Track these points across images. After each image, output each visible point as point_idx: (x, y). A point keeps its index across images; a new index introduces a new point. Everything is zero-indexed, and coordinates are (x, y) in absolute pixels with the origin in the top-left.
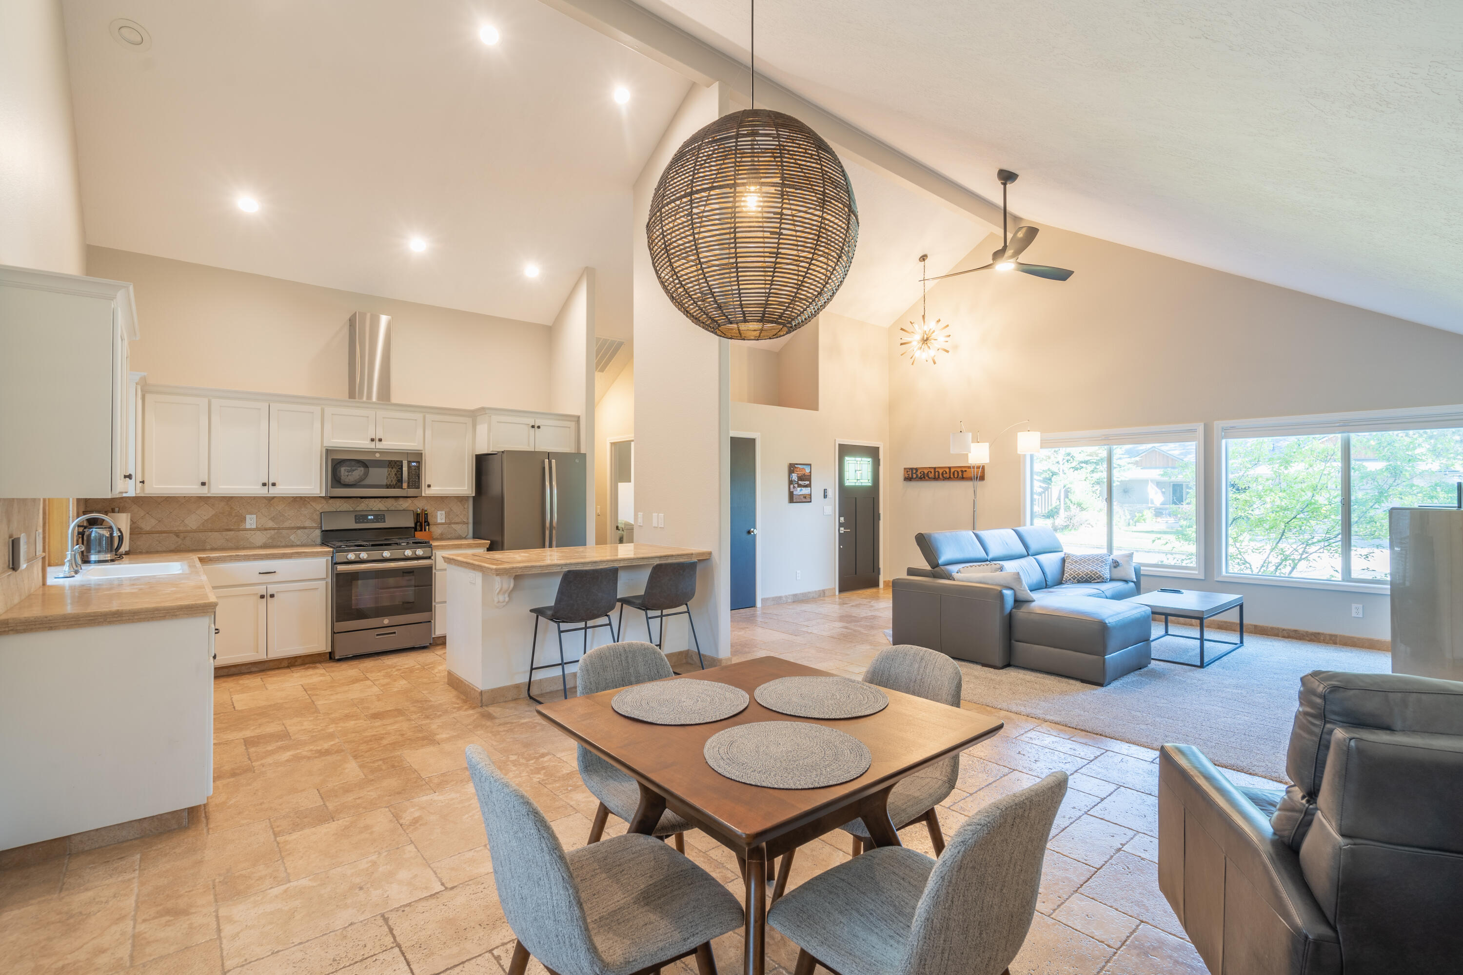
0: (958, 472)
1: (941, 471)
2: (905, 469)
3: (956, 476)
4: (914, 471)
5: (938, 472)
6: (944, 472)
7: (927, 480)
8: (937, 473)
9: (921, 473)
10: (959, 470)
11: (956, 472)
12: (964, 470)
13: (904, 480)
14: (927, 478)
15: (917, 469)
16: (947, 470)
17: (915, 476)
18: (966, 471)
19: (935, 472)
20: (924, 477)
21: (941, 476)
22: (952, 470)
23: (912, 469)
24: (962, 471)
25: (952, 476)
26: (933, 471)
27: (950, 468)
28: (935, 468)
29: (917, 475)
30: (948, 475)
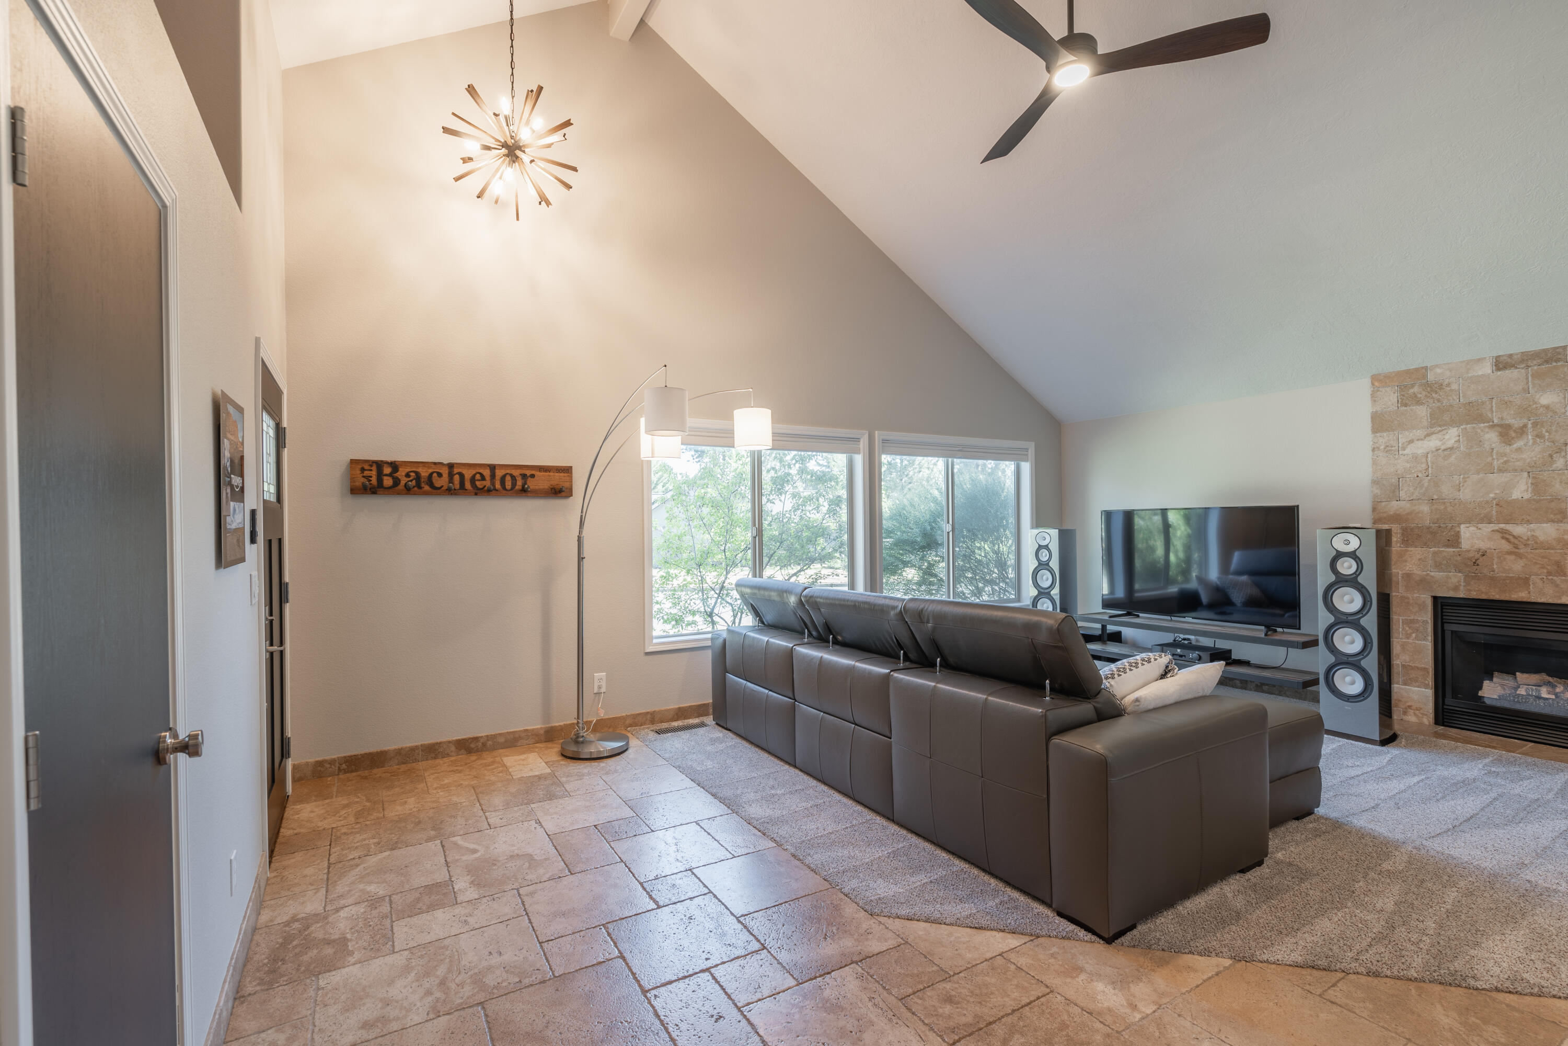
0: (513, 477)
1: (468, 474)
2: (353, 462)
3: (508, 485)
4: (387, 470)
5: (462, 476)
6: (478, 477)
7: (426, 494)
8: (457, 478)
9: (408, 475)
10: (516, 473)
11: (508, 478)
12: (528, 473)
13: (349, 492)
14: (427, 488)
15: (395, 466)
16: (487, 473)
17: (388, 482)
18: (533, 476)
19: (451, 476)
20: (419, 485)
21: (468, 485)
22: (499, 473)
23: (379, 465)
24: (524, 476)
25: (498, 486)
26: (445, 472)
27: (493, 468)
28: (451, 466)
29: (396, 482)
30: (487, 483)
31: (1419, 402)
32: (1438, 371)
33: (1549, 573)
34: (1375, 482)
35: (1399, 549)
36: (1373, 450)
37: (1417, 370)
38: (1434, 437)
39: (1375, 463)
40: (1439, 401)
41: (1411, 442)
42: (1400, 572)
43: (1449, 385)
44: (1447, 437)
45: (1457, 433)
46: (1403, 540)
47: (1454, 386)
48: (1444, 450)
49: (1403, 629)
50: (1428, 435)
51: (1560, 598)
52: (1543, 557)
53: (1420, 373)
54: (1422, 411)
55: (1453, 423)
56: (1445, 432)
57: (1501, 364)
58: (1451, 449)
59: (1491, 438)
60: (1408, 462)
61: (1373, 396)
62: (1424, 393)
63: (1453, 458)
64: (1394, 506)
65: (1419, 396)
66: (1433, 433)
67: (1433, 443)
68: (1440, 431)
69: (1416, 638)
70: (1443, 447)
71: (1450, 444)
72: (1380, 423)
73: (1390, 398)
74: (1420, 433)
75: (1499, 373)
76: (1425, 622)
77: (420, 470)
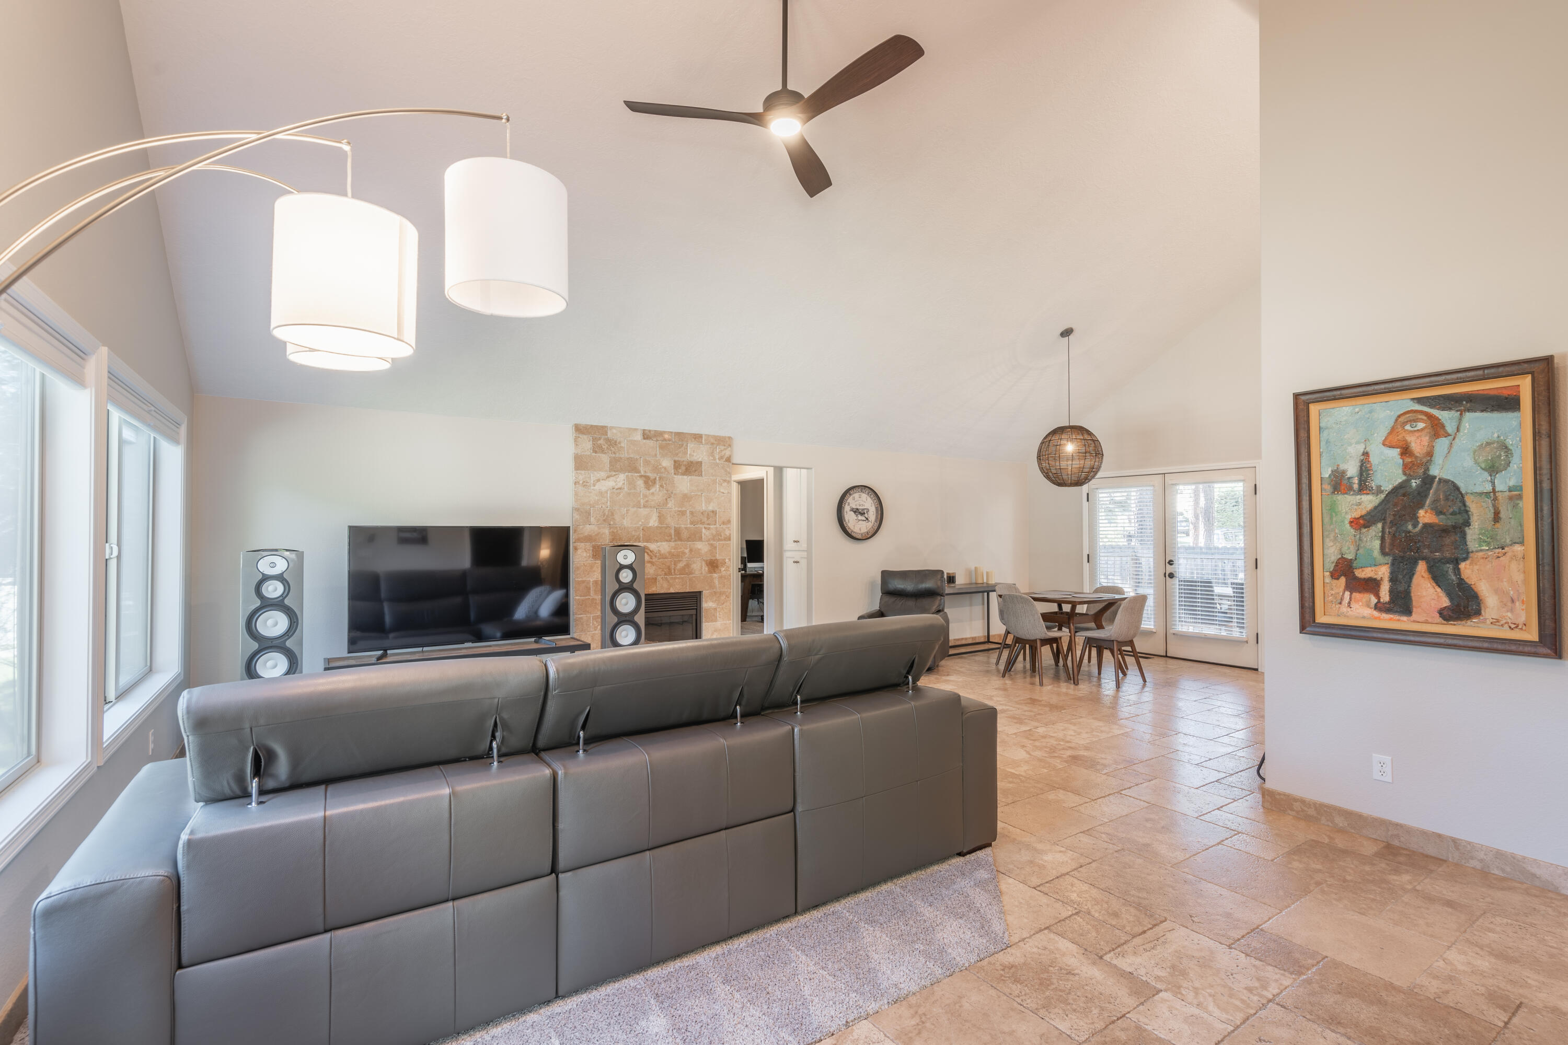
31: (603, 452)
32: (614, 431)
33: (665, 574)
34: (576, 509)
35: (590, 562)
36: (575, 483)
37: (602, 427)
38: (612, 478)
39: (576, 494)
40: (614, 453)
41: (599, 480)
42: (591, 580)
43: (620, 443)
44: (618, 480)
45: (623, 478)
46: (593, 555)
47: (623, 445)
48: (617, 489)
49: (593, 624)
50: (608, 477)
51: (669, 589)
52: (663, 564)
53: (602, 430)
54: (605, 459)
55: (622, 470)
56: (617, 476)
57: (647, 435)
58: (620, 489)
59: (640, 483)
60: (597, 496)
61: (576, 440)
62: (606, 445)
63: (621, 496)
64: (587, 529)
65: (604, 447)
66: (611, 476)
67: (610, 483)
68: (615, 475)
70: (616, 487)
71: (620, 485)
72: (580, 463)
73: (587, 444)
74: (603, 474)
75: (644, 441)
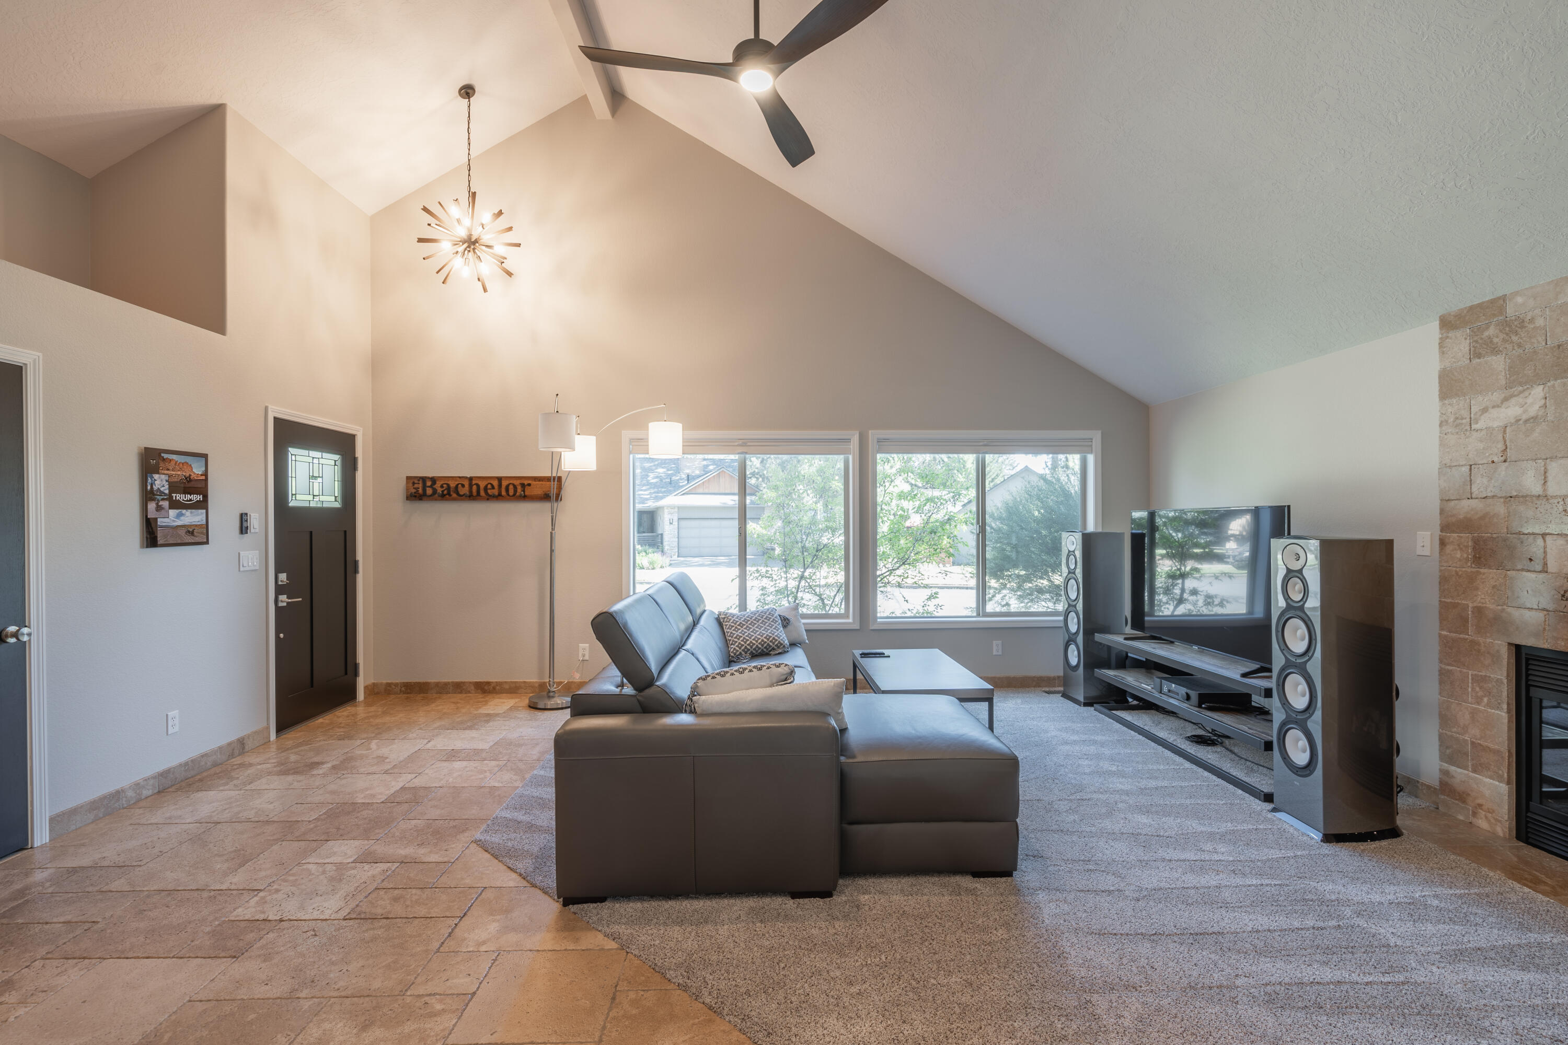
0: (515, 487)
1: (482, 484)
2: (408, 478)
3: (511, 492)
4: (429, 483)
5: (478, 486)
6: (489, 486)
7: (454, 499)
8: (475, 487)
9: (442, 486)
10: (517, 482)
11: (511, 487)
12: (526, 482)
13: (407, 500)
14: (454, 495)
15: (434, 480)
16: (495, 483)
17: (429, 491)
18: (529, 485)
19: (471, 486)
20: (449, 494)
21: (482, 493)
22: (504, 483)
23: (424, 479)
24: (523, 485)
25: (504, 493)
26: (466, 483)
27: (500, 479)
28: (471, 479)
29: (435, 491)
30: (496, 492)
31: (1495, 351)
32: (1520, 300)
34: (1443, 472)
35: (1469, 570)
36: (1441, 425)
37: (1493, 301)
38: (1513, 400)
39: (1442, 444)
40: (1520, 346)
41: (1485, 410)
42: (1471, 605)
43: (1532, 321)
44: (1530, 400)
45: (1542, 394)
46: (1474, 556)
47: (1540, 322)
48: (1526, 421)
49: (1473, 689)
50: (1506, 399)
53: (1496, 306)
54: (1498, 363)
55: (1539, 379)
56: (1526, 393)
58: (1535, 418)
60: (1481, 441)
61: (1441, 345)
62: (1502, 336)
63: (1536, 435)
64: (1465, 507)
65: (1495, 340)
66: (1512, 396)
67: (1512, 411)
68: (1521, 392)
69: (1489, 705)
70: (1524, 417)
71: (1534, 410)
72: (1449, 385)
73: (1461, 344)
74: (1497, 396)
76: (1499, 681)
77: (450, 482)
